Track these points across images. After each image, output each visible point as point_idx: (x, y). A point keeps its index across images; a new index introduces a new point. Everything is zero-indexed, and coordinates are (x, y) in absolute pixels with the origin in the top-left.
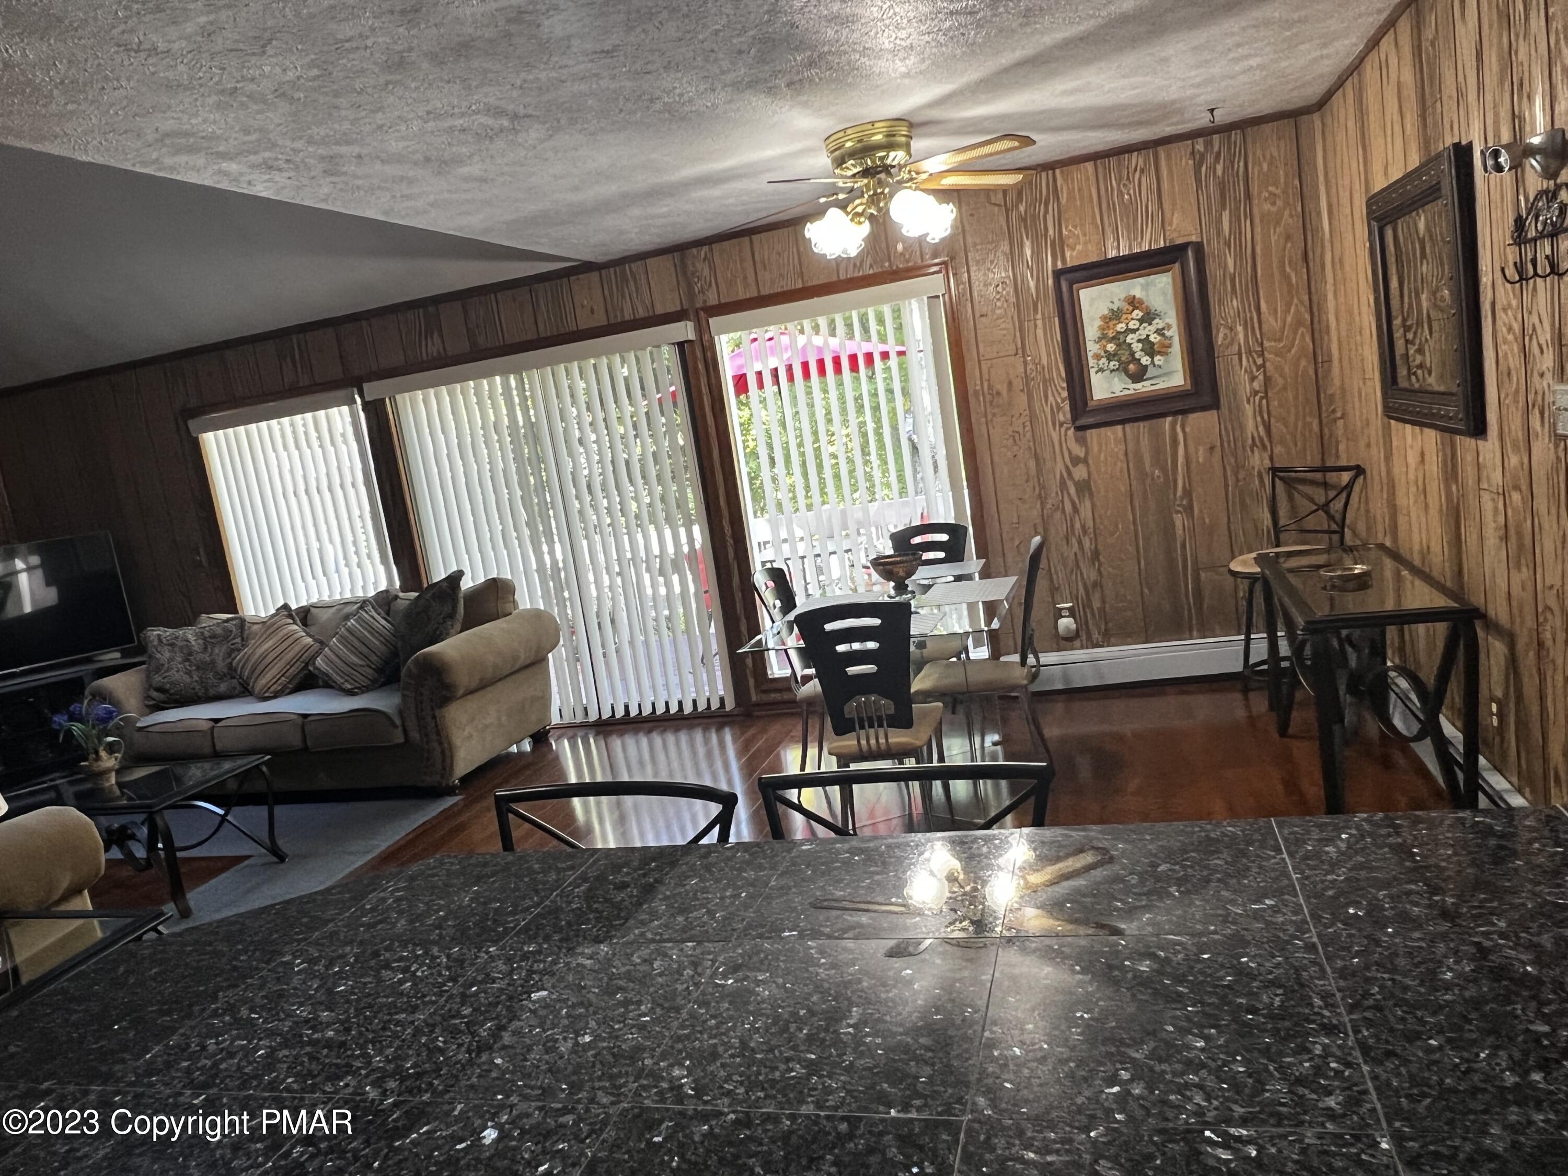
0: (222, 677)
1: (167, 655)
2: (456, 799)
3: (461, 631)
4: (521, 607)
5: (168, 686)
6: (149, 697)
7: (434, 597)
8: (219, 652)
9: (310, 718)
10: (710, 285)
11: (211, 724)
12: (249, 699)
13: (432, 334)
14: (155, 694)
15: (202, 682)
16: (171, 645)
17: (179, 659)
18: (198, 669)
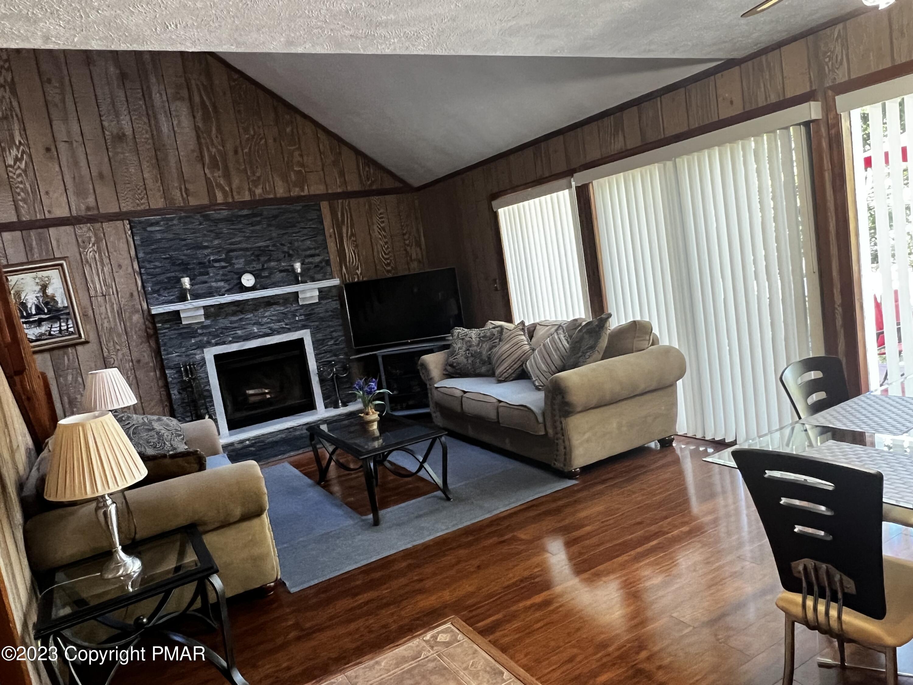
0: (484, 363)
1: (459, 345)
2: (574, 482)
3: (602, 359)
4: (660, 344)
5: (455, 364)
6: (445, 370)
7: (587, 332)
8: (486, 346)
9: (501, 404)
10: (841, 63)
11: (462, 394)
12: (493, 379)
13: (618, 134)
14: (449, 368)
15: (473, 363)
16: (463, 339)
17: (464, 349)
18: (472, 356)
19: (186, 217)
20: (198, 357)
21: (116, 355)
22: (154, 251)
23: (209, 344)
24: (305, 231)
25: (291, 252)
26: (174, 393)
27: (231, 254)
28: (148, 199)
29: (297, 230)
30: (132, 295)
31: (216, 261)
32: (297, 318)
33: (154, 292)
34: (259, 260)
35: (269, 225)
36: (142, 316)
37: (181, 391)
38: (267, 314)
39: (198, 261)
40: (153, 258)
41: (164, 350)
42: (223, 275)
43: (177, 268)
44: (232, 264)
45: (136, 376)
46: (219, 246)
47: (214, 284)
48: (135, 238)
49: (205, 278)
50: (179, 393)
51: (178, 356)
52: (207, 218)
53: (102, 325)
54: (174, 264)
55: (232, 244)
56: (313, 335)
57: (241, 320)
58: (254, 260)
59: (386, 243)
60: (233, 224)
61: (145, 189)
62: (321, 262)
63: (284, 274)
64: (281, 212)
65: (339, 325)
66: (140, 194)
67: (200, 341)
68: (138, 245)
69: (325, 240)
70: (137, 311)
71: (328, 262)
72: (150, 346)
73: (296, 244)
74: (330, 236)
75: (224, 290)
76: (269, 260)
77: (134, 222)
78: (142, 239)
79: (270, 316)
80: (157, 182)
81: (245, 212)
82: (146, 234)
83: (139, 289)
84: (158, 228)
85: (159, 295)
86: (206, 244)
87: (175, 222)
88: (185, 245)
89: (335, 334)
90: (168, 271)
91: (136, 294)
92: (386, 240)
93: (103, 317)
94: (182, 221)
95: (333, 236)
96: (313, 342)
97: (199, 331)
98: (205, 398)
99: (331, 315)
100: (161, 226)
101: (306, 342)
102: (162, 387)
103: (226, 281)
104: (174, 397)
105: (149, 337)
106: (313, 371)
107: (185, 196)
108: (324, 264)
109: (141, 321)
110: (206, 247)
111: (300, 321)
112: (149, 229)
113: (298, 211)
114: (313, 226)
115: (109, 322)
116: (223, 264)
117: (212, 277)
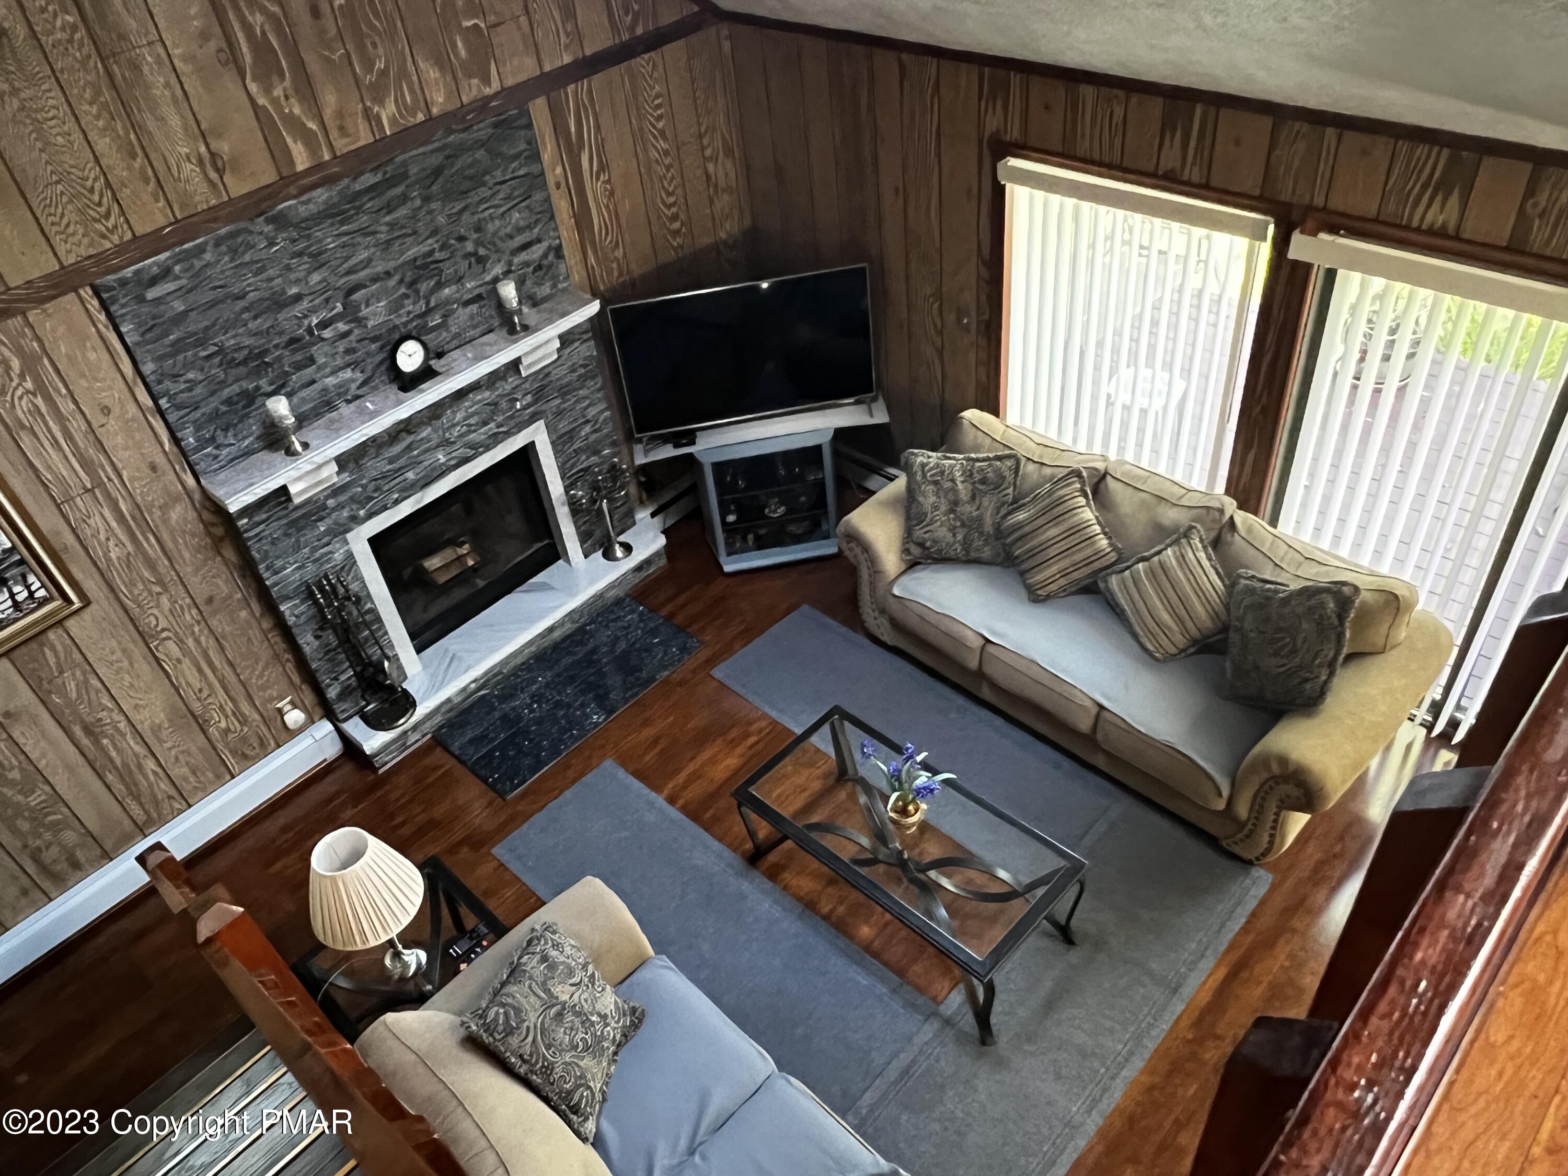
0: (987, 539)
1: (932, 499)
2: (1265, 876)
5: (928, 544)
6: (906, 550)
11: (981, 642)
13: (1447, 194)
14: (914, 548)
15: (966, 541)
16: (936, 483)
17: (943, 508)
18: (963, 525)
19: (232, 235)
20: (338, 556)
21: (158, 606)
22: (178, 347)
23: (356, 520)
24: (505, 189)
25: (482, 252)
26: (308, 642)
27: (356, 296)
28: (122, 212)
29: (489, 193)
30: (153, 468)
31: (323, 325)
32: (518, 406)
33: (203, 443)
34: (417, 291)
35: (426, 199)
36: (189, 507)
37: (319, 633)
38: (459, 416)
39: (286, 338)
40: (179, 365)
41: (268, 568)
42: (348, 351)
43: (243, 370)
44: (360, 321)
45: (210, 630)
46: (326, 286)
47: (331, 381)
48: (124, 329)
49: (309, 372)
50: (317, 637)
51: (298, 568)
52: (281, 221)
53: (105, 555)
54: (231, 364)
55: (349, 272)
56: (550, 428)
57: (409, 448)
58: (406, 296)
59: (668, 168)
60: (342, 223)
61: (108, 185)
62: (545, 256)
63: (474, 308)
64: (448, 157)
65: (599, 390)
66: (99, 204)
67: (336, 523)
68: (137, 344)
69: (548, 199)
70: (177, 499)
71: (558, 251)
72: (226, 562)
73: (491, 228)
74: (558, 186)
75: (354, 386)
76: (439, 286)
77: (110, 289)
78: (139, 325)
79: (465, 419)
80: (134, 156)
81: (368, 179)
82: (145, 310)
83: (167, 448)
84: (170, 286)
85: (217, 448)
86: (294, 290)
87: (208, 256)
88: (246, 309)
89: (591, 412)
90: (223, 384)
91: (160, 460)
92: (667, 161)
93: (102, 537)
94: (224, 248)
95: (563, 185)
96: (553, 443)
97: (331, 503)
98: (367, 625)
99: (580, 376)
100: (177, 278)
101: (539, 447)
102: (270, 630)
103: (353, 365)
104: (307, 649)
105: (216, 545)
106: (558, 499)
107: (213, 175)
108: (551, 257)
109: (192, 515)
110: (298, 298)
111: (524, 408)
112: (151, 294)
113: (482, 144)
114: (521, 172)
115: (119, 543)
116: (342, 327)
117: (325, 365)
